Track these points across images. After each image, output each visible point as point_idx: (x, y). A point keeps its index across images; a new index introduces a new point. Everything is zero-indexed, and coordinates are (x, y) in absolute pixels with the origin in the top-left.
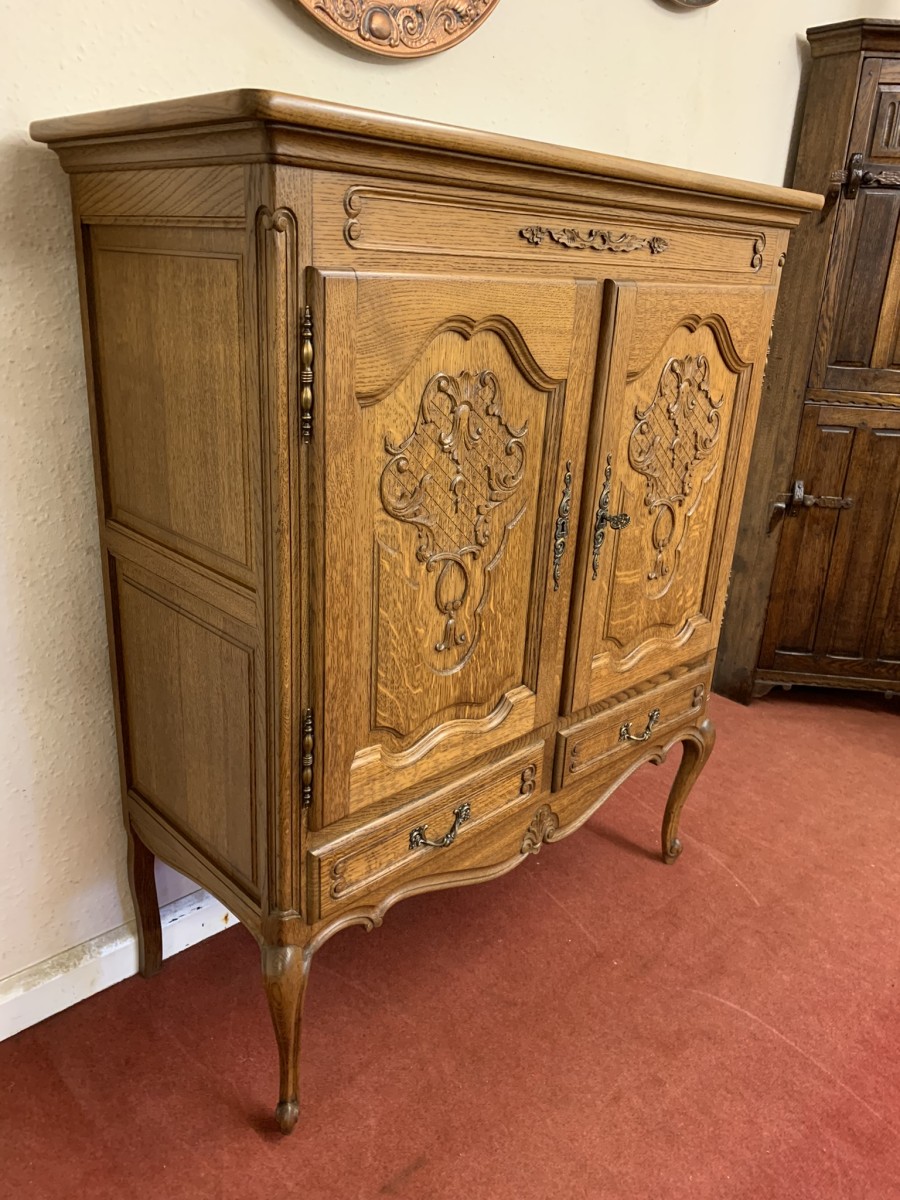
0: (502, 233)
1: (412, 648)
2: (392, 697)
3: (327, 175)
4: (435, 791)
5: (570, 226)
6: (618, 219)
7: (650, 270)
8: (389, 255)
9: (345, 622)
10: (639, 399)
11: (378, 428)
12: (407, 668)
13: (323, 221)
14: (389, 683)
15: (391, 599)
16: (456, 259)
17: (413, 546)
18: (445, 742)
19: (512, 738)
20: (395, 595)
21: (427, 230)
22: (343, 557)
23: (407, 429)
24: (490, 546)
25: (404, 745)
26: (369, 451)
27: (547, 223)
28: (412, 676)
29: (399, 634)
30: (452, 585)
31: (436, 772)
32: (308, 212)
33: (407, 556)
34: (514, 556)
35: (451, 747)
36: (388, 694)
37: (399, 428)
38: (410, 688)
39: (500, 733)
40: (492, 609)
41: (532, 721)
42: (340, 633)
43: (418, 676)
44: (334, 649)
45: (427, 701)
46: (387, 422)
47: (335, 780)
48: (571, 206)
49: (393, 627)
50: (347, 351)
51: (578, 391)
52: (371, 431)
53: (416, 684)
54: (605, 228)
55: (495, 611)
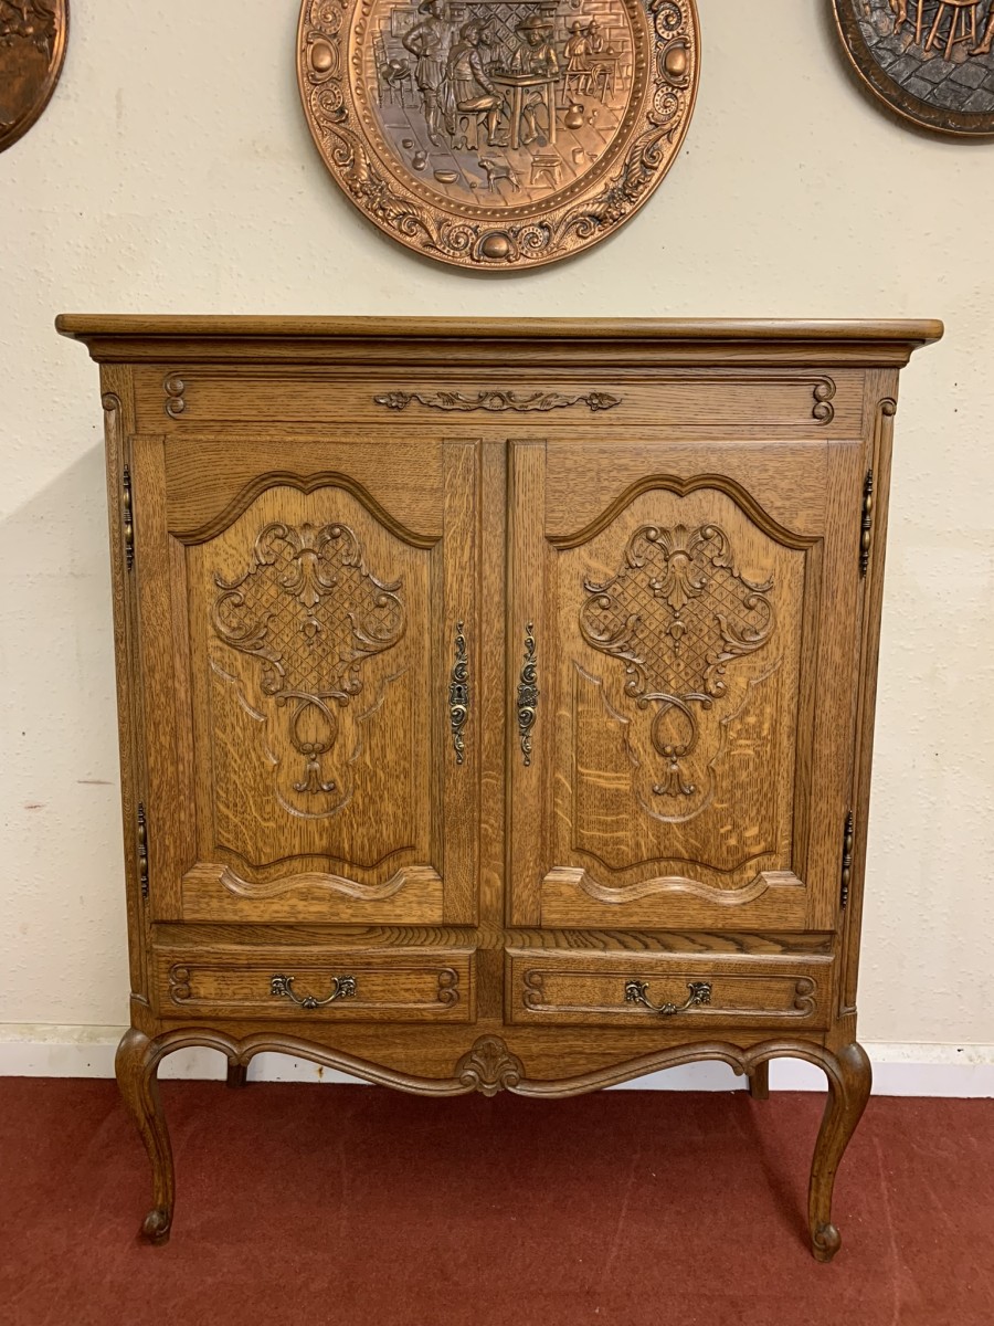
0: (352, 400)
1: (258, 778)
2: (236, 820)
3: (147, 366)
4: (306, 945)
5: (447, 389)
6: (521, 378)
7: (588, 428)
8: (212, 424)
9: (168, 729)
10: (589, 569)
11: (207, 565)
12: (253, 797)
13: (145, 401)
14: (231, 805)
15: (228, 721)
16: (290, 425)
17: (256, 677)
18: (304, 890)
19: (407, 920)
20: (234, 720)
21: (257, 402)
22: (162, 670)
23: (240, 568)
24: (364, 697)
25: (260, 877)
26: (198, 583)
27: (410, 389)
28: (261, 809)
29: (241, 758)
30: (313, 727)
31: (293, 920)
32: (131, 395)
33: (249, 685)
34: (397, 713)
35: (313, 899)
36: (231, 816)
37: (231, 567)
38: (259, 818)
39: (387, 907)
40: (369, 763)
41: (440, 912)
42: (162, 738)
43: (268, 808)
44: (156, 751)
45: (282, 839)
46: (216, 560)
47: (165, 879)
48: (441, 370)
49: (232, 750)
50: (157, 497)
51: (463, 549)
52: (199, 566)
53: (267, 817)
54: (504, 389)
55: (375, 766)
